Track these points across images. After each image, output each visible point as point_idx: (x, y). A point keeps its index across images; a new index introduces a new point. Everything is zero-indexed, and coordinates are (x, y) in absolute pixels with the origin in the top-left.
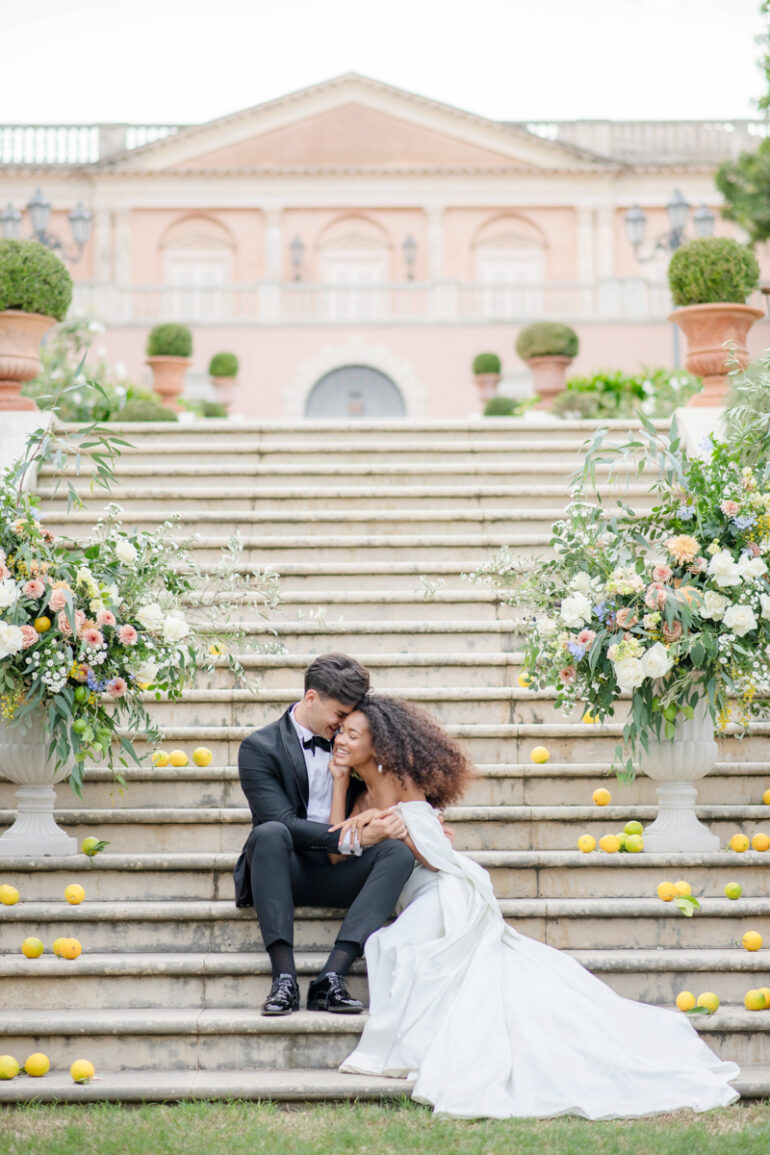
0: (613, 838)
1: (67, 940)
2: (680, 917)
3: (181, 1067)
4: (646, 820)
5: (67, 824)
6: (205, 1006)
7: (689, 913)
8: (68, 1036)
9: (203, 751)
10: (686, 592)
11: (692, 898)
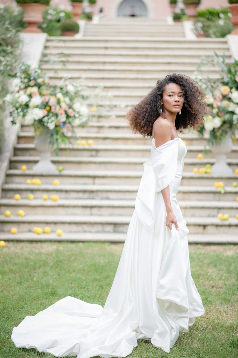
0: (203, 170)
1: (54, 196)
2: (220, 193)
3: (85, 232)
4: (212, 164)
5: (54, 162)
6: (91, 215)
7: (223, 191)
8: (55, 223)
9: (91, 141)
10: (225, 103)
11: (223, 188)
